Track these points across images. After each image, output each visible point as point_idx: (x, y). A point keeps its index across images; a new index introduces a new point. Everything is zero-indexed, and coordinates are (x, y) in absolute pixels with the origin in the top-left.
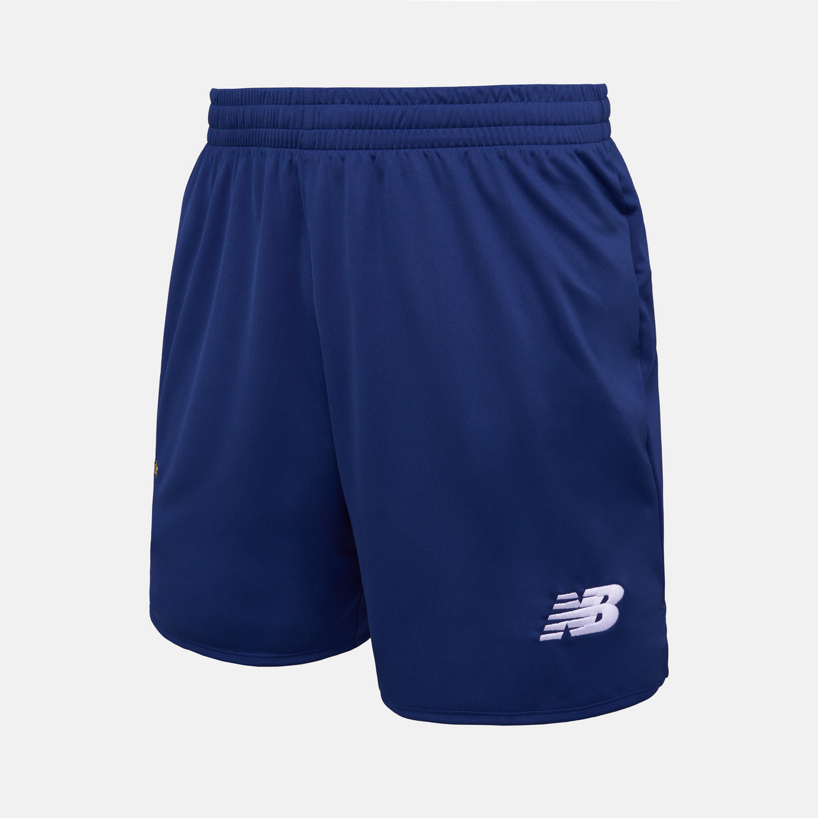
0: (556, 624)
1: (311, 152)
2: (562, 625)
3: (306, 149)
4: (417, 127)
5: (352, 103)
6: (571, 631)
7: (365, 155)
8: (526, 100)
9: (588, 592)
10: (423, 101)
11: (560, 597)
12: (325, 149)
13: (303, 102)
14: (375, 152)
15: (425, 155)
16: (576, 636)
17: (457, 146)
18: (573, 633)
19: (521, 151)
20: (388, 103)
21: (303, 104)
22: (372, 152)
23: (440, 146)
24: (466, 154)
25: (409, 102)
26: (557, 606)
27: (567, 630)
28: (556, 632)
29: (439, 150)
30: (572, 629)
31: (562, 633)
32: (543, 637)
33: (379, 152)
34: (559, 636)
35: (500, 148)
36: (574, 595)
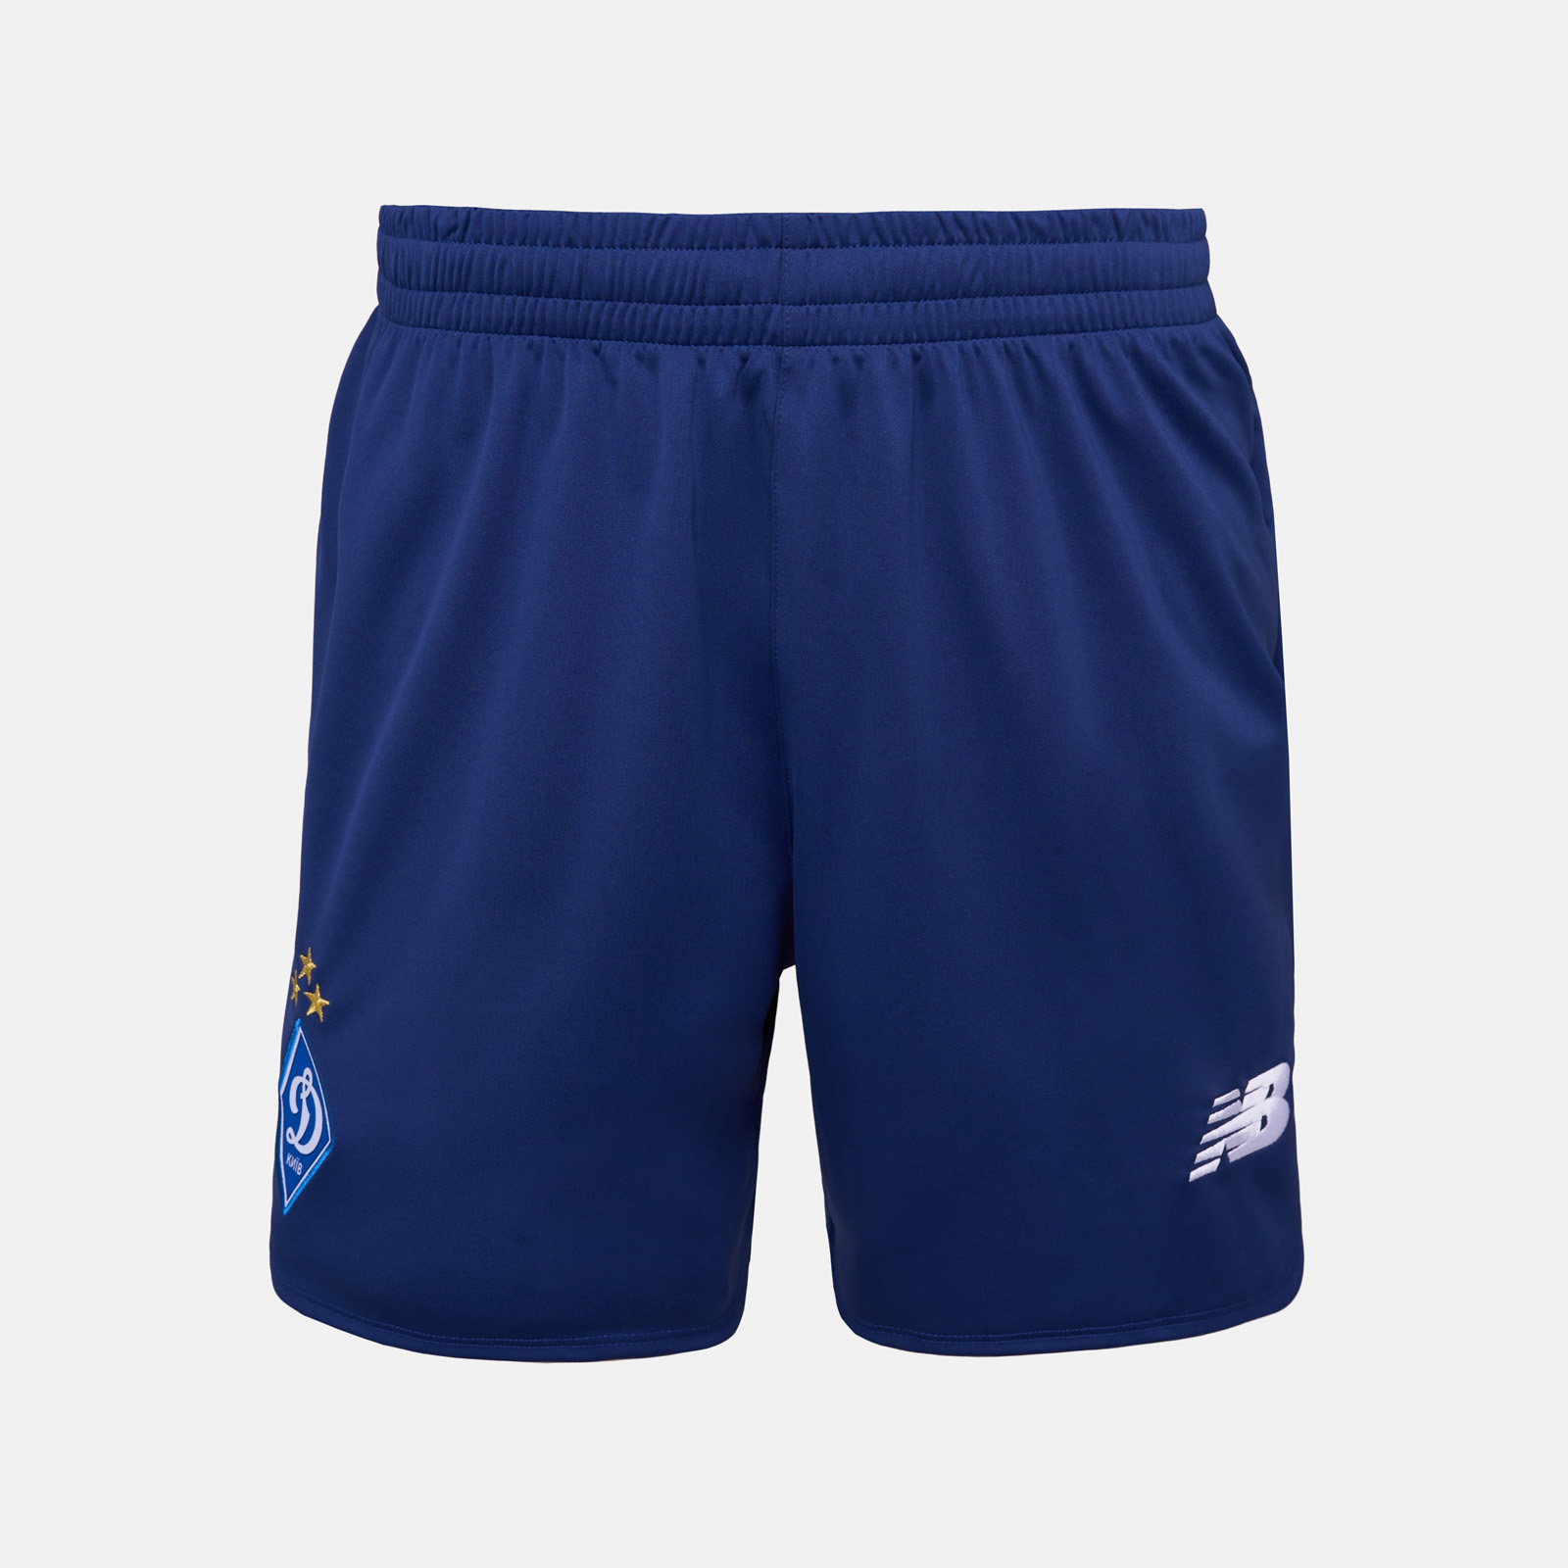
0: (1211, 1148)
1: (799, 352)
2: (1218, 1149)
3: (788, 345)
4: (998, 294)
5: (884, 243)
6: (1230, 1153)
7: (904, 352)
8: (1162, 238)
9: (1252, 1084)
10: (1009, 238)
11: (1218, 1101)
12: (825, 343)
13: (781, 242)
14: (921, 348)
15: (1008, 351)
16: (1236, 1161)
17: (1058, 332)
18: (1233, 1156)
19: (1156, 338)
20: (951, 242)
21: (780, 245)
22: (917, 347)
23: (1032, 333)
24: (1071, 346)
25: (988, 239)
26: (1213, 1118)
27: (1224, 1157)
28: (1210, 1160)
29: (1029, 339)
30: (1231, 1150)
31: (1219, 1160)
32: (1194, 1175)
33: (929, 346)
34: (1214, 1166)
35: (1124, 333)
36: (1236, 1093)
